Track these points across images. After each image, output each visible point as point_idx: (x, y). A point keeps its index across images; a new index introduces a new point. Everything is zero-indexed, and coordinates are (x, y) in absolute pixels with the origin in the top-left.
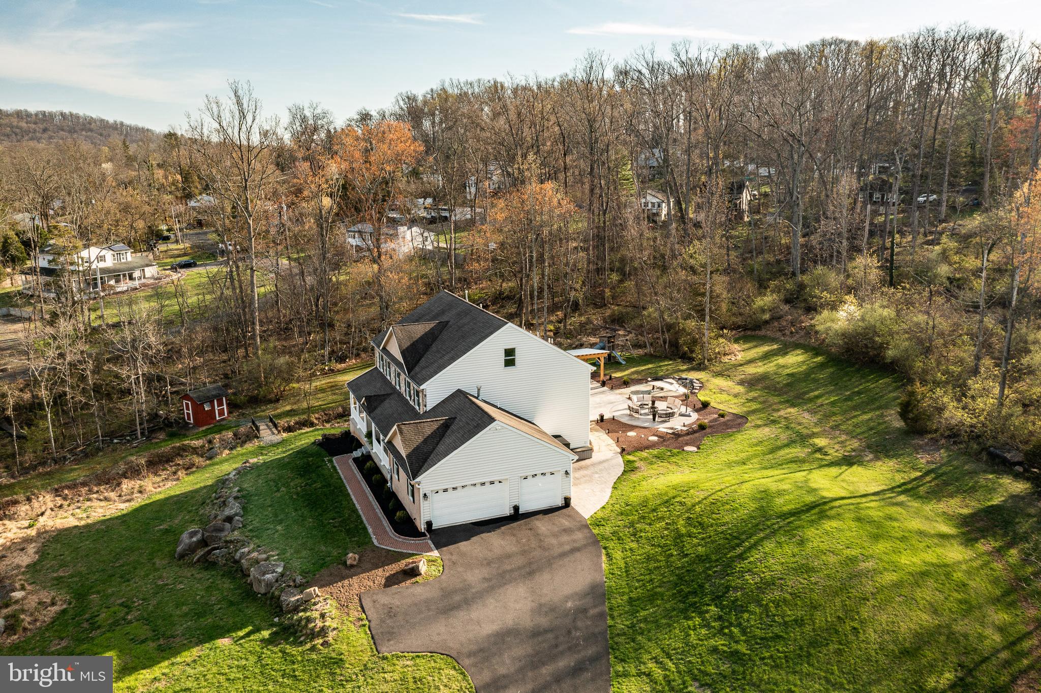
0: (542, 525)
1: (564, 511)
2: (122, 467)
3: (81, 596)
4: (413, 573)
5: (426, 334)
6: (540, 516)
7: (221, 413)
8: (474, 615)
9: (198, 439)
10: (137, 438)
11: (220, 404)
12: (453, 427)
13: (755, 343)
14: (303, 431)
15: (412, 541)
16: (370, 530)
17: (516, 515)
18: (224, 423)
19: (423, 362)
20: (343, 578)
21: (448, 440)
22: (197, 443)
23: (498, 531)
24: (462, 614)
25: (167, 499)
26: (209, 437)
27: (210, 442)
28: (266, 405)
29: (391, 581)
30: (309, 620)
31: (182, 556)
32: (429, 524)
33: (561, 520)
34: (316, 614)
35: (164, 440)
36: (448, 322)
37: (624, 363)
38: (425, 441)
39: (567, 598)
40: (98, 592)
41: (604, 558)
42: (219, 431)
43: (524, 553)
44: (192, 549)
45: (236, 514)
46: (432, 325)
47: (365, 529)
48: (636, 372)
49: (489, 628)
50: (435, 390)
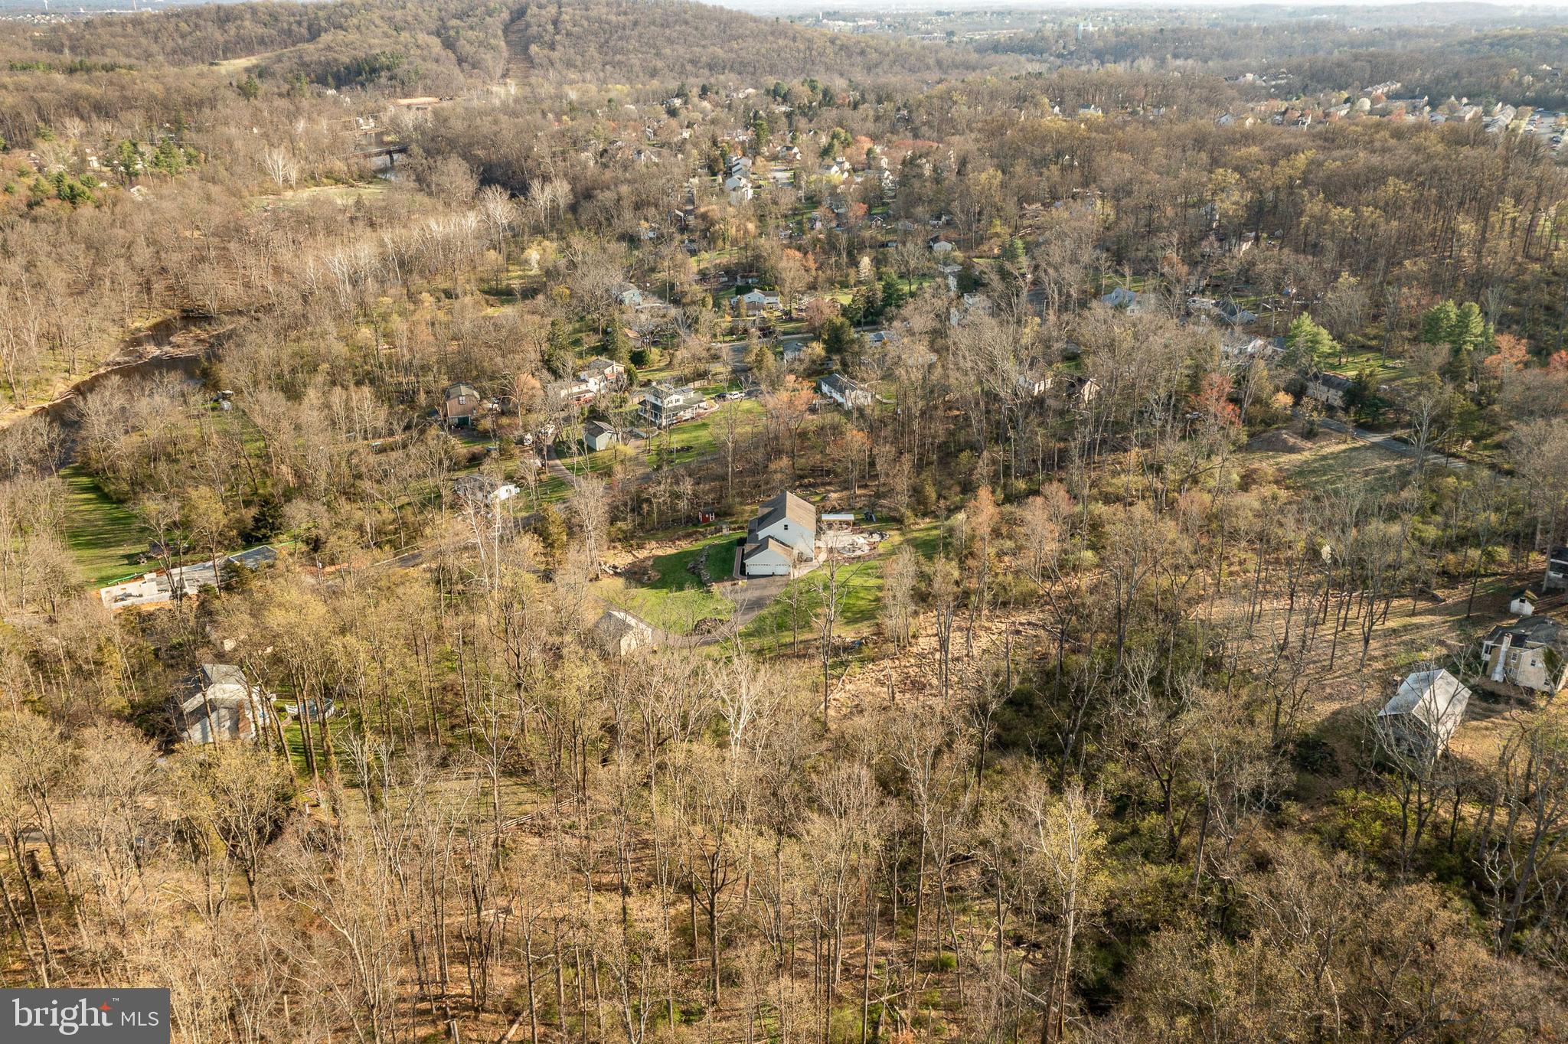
0: (777, 580)
1: (787, 577)
2: (674, 538)
3: (664, 574)
4: (736, 585)
5: (767, 514)
6: (779, 577)
8: (744, 594)
10: (683, 524)
11: (712, 515)
12: (760, 548)
14: (738, 530)
15: (742, 576)
16: (734, 572)
18: (713, 522)
19: (762, 525)
20: (722, 582)
21: (756, 552)
22: (702, 529)
23: (765, 579)
24: (741, 594)
25: (689, 551)
26: (707, 527)
27: (707, 529)
28: (729, 516)
29: (731, 586)
30: (711, 590)
31: (688, 569)
32: (748, 573)
33: (783, 580)
34: (713, 589)
35: (692, 527)
36: (777, 508)
37: (874, 520)
38: (751, 552)
40: (668, 574)
43: (767, 586)
44: (690, 568)
45: (704, 561)
46: (771, 509)
47: (734, 569)
48: (873, 526)
50: (762, 534)
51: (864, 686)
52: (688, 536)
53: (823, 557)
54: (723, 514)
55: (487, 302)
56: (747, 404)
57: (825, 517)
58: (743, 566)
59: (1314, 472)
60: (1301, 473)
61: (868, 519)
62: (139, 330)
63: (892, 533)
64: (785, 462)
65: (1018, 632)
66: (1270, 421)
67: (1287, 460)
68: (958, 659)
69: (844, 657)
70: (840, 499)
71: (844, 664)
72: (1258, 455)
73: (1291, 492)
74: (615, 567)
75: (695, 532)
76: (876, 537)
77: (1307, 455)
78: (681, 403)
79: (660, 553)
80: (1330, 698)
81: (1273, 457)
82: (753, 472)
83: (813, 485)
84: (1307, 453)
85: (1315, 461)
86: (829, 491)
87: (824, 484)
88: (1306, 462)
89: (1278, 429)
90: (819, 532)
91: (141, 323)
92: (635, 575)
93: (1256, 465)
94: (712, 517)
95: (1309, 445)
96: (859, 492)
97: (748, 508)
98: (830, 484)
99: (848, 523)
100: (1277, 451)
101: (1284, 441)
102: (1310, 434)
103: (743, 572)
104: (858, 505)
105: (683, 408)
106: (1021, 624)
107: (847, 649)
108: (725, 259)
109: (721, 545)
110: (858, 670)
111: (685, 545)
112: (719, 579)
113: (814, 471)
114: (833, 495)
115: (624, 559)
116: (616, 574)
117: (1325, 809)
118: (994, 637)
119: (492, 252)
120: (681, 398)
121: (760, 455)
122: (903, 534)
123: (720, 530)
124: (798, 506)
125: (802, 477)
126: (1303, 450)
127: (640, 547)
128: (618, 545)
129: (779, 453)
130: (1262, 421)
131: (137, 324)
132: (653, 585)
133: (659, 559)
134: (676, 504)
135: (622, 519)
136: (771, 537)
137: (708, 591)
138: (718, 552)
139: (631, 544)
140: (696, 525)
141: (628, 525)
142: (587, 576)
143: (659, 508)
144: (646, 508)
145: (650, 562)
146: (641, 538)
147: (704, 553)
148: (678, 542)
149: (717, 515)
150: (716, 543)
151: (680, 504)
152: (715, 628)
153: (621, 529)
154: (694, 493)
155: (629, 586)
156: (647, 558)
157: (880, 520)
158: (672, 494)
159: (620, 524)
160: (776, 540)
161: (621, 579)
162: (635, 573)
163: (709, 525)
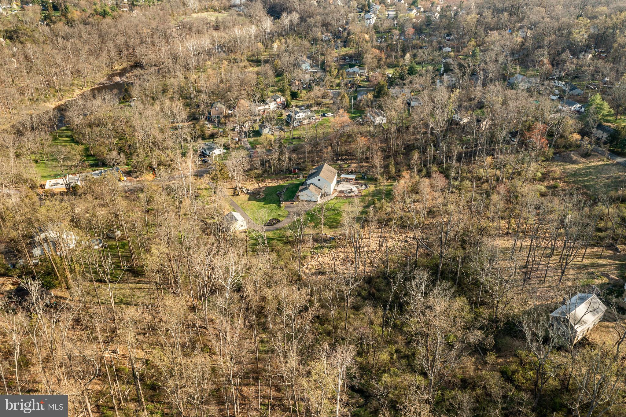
2: (280, 178)
3: (266, 195)
4: (293, 204)
5: (315, 172)
6: (313, 202)
10: (284, 172)
12: (306, 188)
15: (296, 200)
17: (310, 201)
18: (297, 173)
19: (311, 177)
21: (304, 190)
22: (291, 176)
25: (281, 185)
27: (293, 176)
29: (291, 204)
32: (299, 198)
33: (315, 203)
34: (282, 205)
35: (288, 174)
36: (318, 171)
37: (366, 179)
38: (302, 189)
40: (268, 196)
44: (278, 194)
45: (285, 191)
47: (294, 197)
48: (364, 182)
50: (309, 182)
51: (327, 260)
52: (285, 178)
53: (335, 194)
54: (302, 170)
55: (250, 65)
57: (343, 176)
58: (298, 195)
59: (581, 175)
60: (574, 175)
61: (363, 178)
62: (116, 70)
63: (371, 186)
65: (406, 241)
66: (568, 146)
67: (570, 167)
68: (374, 252)
69: (324, 244)
70: (356, 167)
71: (322, 248)
72: (556, 164)
73: (566, 184)
74: (248, 190)
75: (288, 177)
76: (363, 187)
77: (581, 165)
78: (304, 117)
79: (270, 185)
80: (538, 298)
81: (563, 165)
83: (346, 159)
84: (582, 164)
85: (584, 169)
87: (351, 159)
88: (579, 169)
89: (571, 151)
90: (339, 182)
91: (118, 67)
92: (254, 196)
93: (553, 169)
94: (297, 171)
95: (584, 160)
96: (365, 164)
98: (354, 159)
99: (352, 179)
100: (566, 162)
101: (571, 158)
102: (586, 155)
103: (297, 198)
104: (361, 171)
105: (304, 119)
106: (410, 237)
107: (326, 241)
108: (351, 52)
109: (294, 184)
110: (327, 251)
111: (282, 183)
112: (286, 201)
113: (347, 153)
114: (354, 165)
115: (252, 186)
116: (247, 193)
117: (511, 358)
118: (395, 243)
119: (260, 43)
120: (304, 115)
122: (376, 187)
123: (298, 177)
124: (328, 171)
126: (580, 163)
127: (263, 181)
128: (254, 180)
130: (564, 146)
131: (116, 68)
132: (259, 200)
133: (268, 188)
134: (280, 164)
135: (257, 169)
136: (312, 184)
137: (279, 206)
138: (293, 188)
139: (261, 179)
140: (290, 174)
141: (259, 171)
142: (234, 193)
143: (274, 165)
144: (267, 164)
145: (263, 189)
146: (265, 177)
147: (287, 187)
148: (279, 181)
149: (300, 170)
150: (295, 182)
151: (283, 164)
152: (275, 223)
153: (256, 173)
154: (290, 159)
155: (249, 199)
156: (263, 187)
157: (368, 179)
158: (279, 160)
159: (255, 171)
160: (315, 185)
161: (248, 196)
162: (255, 194)
163: (295, 174)
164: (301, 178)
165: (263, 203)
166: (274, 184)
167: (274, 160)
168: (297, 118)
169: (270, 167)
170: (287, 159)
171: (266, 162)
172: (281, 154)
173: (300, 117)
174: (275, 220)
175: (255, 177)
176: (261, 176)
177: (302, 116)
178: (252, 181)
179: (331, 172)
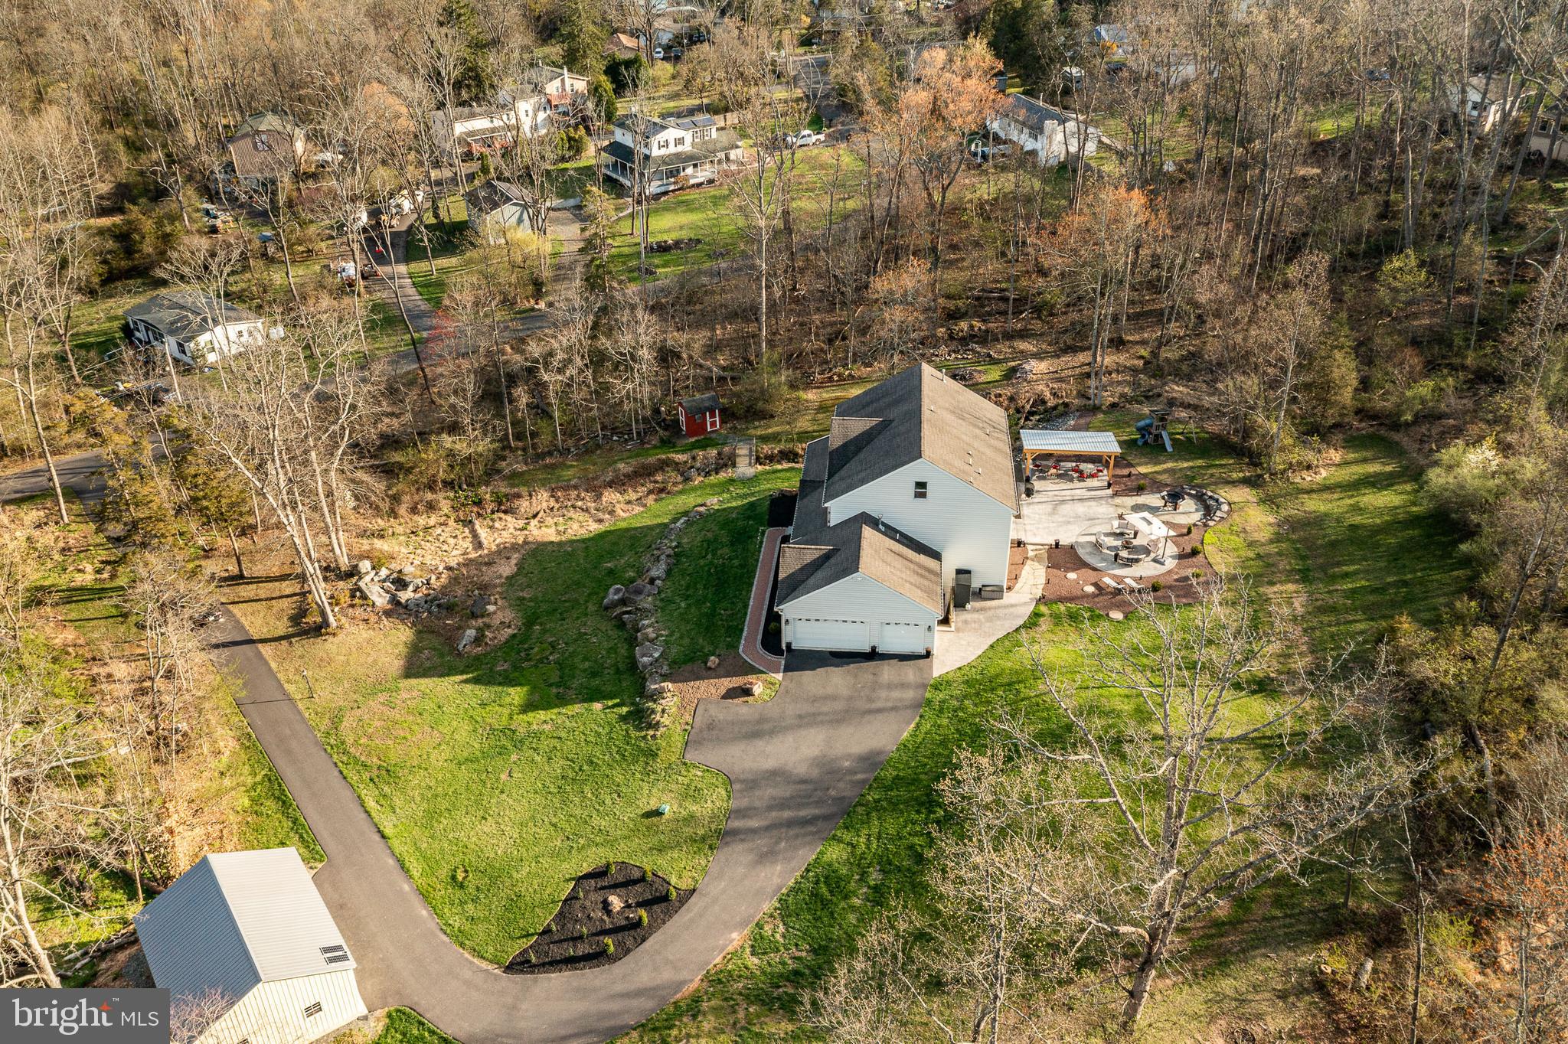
0: (888, 672)
1: (921, 662)
2: (610, 476)
3: (529, 624)
4: (747, 692)
5: (863, 434)
6: (894, 662)
7: (713, 424)
8: (769, 748)
9: (683, 452)
10: (632, 439)
11: (713, 416)
12: (832, 561)
13: (1368, 454)
14: (779, 467)
15: (770, 657)
16: (745, 634)
17: (873, 655)
18: (714, 436)
19: (843, 472)
20: (697, 678)
21: (820, 575)
22: (680, 457)
23: (845, 668)
24: (760, 744)
25: (627, 530)
26: (695, 452)
27: (694, 458)
28: (759, 420)
29: (731, 694)
30: (653, 712)
31: (606, 608)
32: (789, 645)
33: (909, 672)
34: (659, 708)
35: (655, 447)
36: (891, 421)
37: (1169, 449)
38: (802, 569)
39: (849, 756)
40: (541, 624)
41: (913, 725)
42: (704, 447)
43: (850, 698)
44: (614, 605)
45: (658, 578)
46: (877, 420)
47: (742, 630)
48: (1171, 471)
49: (770, 764)
50: (839, 509)
52: (643, 473)
53: (1033, 580)
54: (743, 413)
56: (826, 155)
57: (1036, 441)
58: (774, 618)
63: (1234, 496)
64: (913, 276)
70: (1059, 380)
74: (401, 583)
75: (662, 465)
76: (1189, 512)
78: (687, 148)
79: (546, 532)
82: (831, 300)
83: (984, 338)
86: (1025, 356)
87: (1009, 336)
90: (1021, 489)
94: (713, 423)
96: (1109, 360)
97: (811, 395)
98: (1023, 334)
99: (1095, 459)
103: (772, 639)
104: (1108, 397)
105: (694, 160)
111: (627, 509)
112: (686, 666)
113: (984, 302)
114: (1038, 367)
115: (440, 550)
116: (397, 609)
121: (849, 259)
123: (730, 461)
124: (960, 414)
125: (953, 316)
127: (504, 505)
129: (895, 255)
133: (536, 555)
134: (607, 388)
135: (454, 428)
136: (874, 523)
137: (640, 718)
138: (710, 545)
139: (485, 492)
140: (667, 444)
141: (475, 444)
142: (296, 618)
143: (564, 395)
144: (522, 396)
145: (506, 569)
146: (514, 477)
147: (669, 545)
148: (610, 496)
149: (727, 414)
150: (714, 502)
151: (621, 388)
152: (631, 931)
153: (451, 454)
154: (666, 356)
155: (414, 668)
156: (503, 552)
157: (1186, 447)
158: (597, 359)
159: (447, 440)
160: (891, 532)
161: (402, 634)
162: (450, 608)
163: (703, 445)
164: (745, 468)
165: (516, 695)
166: (581, 526)
167: (568, 362)
168: (656, 152)
169: (541, 410)
170: (645, 353)
171: (512, 379)
172: (603, 321)
173: (672, 149)
174: (628, 882)
175: (449, 484)
176: (491, 473)
177: (680, 141)
178: (431, 507)
179: (975, 421)
